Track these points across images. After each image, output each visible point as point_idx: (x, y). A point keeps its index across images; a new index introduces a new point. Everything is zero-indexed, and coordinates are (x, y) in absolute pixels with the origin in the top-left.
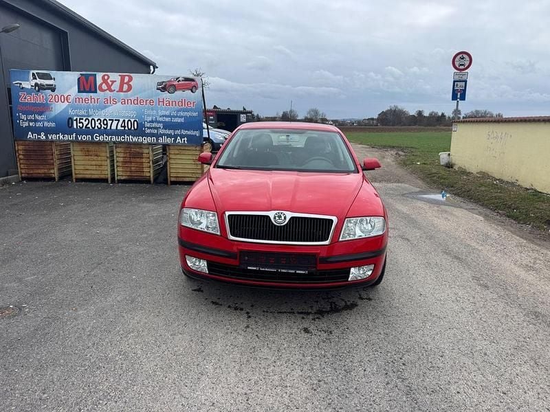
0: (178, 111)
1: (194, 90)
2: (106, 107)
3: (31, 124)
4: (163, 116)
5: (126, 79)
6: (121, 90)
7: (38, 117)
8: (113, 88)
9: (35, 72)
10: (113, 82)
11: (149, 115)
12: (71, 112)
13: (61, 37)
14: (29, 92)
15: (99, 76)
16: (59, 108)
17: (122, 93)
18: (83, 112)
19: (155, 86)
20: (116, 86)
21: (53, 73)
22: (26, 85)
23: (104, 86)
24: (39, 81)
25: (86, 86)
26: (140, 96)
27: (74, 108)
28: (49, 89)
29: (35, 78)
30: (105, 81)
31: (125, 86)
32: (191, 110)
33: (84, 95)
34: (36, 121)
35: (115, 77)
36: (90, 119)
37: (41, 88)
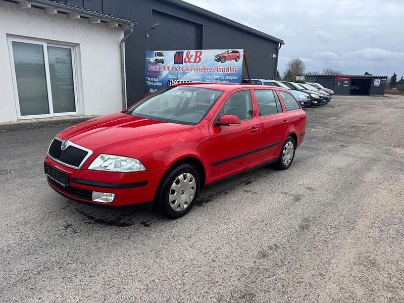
0: (225, 76)
1: (237, 59)
2: (186, 73)
3: (152, 83)
4: (216, 79)
5: (199, 54)
6: (195, 62)
7: (155, 80)
8: (191, 60)
9: (156, 52)
10: (192, 56)
11: (208, 79)
12: (170, 77)
13: (199, 27)
14: (152, 64)
15: (185, 52)
16: (165, 73)
17: (195, 64)
18: (175, 77)
19: (214, 58)
20: (192, 59)
21: (164, 52)
22: (152, 60)
23: (187, 60)
24: (157, 57)
25: (178, 60)
26: (205, 65)
27: (171, 74)
28: (161, 62)
29: (156, 56)
30: (187, 56)
31: (198, 59)
32: (234, 75)
33: (177, 65)
34: (154, 82)
35: (193, 52)
36: (178, 81)
37: (157, 61)
